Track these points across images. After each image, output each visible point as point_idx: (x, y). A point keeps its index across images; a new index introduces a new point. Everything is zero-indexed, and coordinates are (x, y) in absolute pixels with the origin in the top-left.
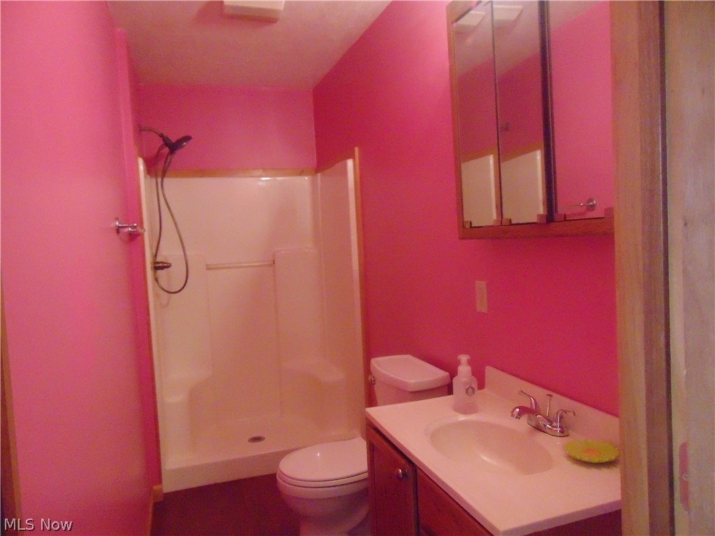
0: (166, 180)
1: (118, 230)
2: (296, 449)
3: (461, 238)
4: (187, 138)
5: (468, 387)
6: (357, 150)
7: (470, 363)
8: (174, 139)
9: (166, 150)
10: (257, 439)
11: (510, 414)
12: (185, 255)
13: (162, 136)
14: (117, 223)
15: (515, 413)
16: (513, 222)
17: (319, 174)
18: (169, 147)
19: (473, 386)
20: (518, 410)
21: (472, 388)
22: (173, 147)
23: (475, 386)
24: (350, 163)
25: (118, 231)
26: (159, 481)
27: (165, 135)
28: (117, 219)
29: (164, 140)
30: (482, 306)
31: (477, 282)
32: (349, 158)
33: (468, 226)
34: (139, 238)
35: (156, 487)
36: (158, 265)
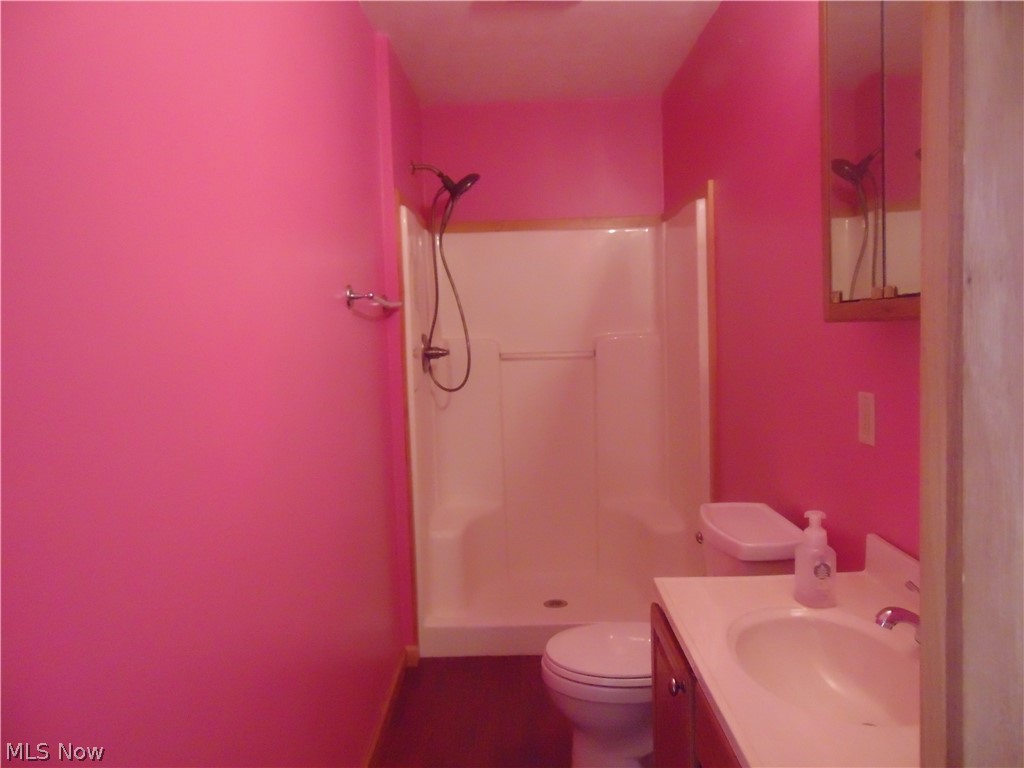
0: (444, 235)
1: (349, 302)
2: (574, 626)
3: (827, 321)
4: (474, 178)
5: (818, 563)
6: (711, 184)
7: (824, 525)
8: (456, 180)
9: (447, 194)
10: (556, 603)
11: (875, 618)
12: (467, 340)
13: (440, 175)
14: (348, 293)
15: (884, 619)
16: (900, 293)
17: (664, 224)
18: (450, 191)
19: (829, 564)
20: (889, 612)
21: (826, 565)
22: (455, 190)
23: (832, 562)
24: (701, 205)
25: (349, 304)
26: (415, 640)
27: (445, 174)
28: (349, 287)
29: (443, 181)
30: (867, 435)
31: (861, 394)
32: (700, 197)
33: (836, 300)
34: (398, 314)
35: (409, 648)
36: (431, 352)
